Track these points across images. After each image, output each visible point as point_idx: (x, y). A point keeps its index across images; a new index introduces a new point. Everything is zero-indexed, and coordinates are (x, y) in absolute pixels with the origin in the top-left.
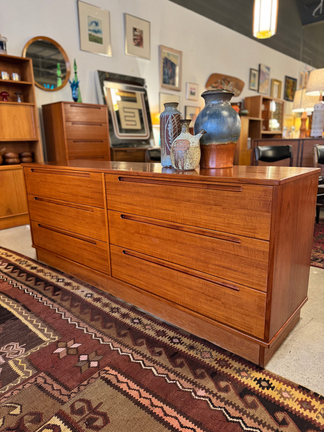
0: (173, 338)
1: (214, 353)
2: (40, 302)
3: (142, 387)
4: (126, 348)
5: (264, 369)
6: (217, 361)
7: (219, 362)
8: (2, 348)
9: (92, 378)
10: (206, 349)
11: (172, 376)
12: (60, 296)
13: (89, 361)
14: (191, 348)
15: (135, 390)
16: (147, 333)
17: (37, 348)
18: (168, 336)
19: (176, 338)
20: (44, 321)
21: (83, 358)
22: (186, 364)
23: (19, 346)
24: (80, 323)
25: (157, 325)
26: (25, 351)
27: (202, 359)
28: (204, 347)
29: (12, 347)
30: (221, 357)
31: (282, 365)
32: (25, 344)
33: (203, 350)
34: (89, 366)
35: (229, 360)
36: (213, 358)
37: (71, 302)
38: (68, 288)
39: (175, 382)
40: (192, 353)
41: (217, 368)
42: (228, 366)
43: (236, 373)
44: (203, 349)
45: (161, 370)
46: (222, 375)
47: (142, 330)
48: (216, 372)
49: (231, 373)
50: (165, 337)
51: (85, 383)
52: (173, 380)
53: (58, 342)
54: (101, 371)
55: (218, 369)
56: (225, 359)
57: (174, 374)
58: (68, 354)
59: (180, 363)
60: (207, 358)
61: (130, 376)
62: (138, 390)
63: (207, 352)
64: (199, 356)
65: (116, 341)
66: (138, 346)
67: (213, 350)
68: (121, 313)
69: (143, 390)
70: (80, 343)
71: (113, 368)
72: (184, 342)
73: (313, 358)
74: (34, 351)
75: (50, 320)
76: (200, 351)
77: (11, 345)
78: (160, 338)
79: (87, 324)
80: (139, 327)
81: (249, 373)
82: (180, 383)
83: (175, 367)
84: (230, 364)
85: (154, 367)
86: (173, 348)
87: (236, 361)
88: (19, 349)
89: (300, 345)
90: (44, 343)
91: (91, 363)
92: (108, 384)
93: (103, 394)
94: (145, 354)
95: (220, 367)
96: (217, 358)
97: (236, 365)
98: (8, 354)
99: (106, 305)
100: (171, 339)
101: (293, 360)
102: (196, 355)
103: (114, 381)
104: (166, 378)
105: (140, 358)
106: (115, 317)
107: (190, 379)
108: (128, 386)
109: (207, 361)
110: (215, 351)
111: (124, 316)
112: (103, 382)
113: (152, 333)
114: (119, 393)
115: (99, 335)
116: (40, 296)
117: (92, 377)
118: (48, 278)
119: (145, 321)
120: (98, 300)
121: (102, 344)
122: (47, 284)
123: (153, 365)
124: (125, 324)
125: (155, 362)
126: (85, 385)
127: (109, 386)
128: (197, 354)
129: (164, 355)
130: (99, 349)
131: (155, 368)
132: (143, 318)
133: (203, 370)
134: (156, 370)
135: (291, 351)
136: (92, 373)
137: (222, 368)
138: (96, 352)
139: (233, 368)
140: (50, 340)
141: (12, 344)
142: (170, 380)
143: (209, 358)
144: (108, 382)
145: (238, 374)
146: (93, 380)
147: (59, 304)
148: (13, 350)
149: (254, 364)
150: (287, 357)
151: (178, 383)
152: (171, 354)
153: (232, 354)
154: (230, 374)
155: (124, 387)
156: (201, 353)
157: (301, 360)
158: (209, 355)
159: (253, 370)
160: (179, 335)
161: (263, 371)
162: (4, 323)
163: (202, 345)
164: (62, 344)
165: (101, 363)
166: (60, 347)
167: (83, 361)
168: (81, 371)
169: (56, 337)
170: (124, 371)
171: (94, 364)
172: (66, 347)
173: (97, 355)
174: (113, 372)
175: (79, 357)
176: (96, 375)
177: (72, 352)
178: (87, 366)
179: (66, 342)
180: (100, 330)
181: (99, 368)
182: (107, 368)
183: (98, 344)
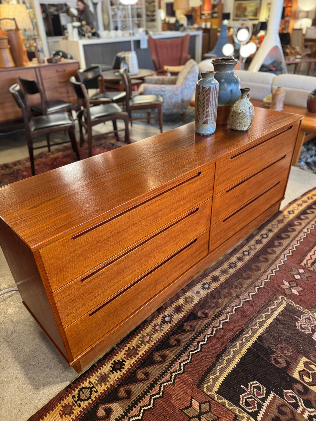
1: (273, 223)
2: (222, 328)
8: (307, 333)
9: (314, 270)
12: (207, 311)
13: (300, 274)
14: (270, 231)
16: (259, 248)
17: (298, 307)
20: (259, 312)
23: (299, 320)
25: (249, 243)
26: (304, 313)
28: (268, 226)
29: (302, 326)
30: (275, 221)
32: (296, 317)
34: (305, 273)
50: (262, 240)
53: (285, 295)
54: (306, 267)
59: (286, 235)
61: (305, 254)
62: (314, 251)
65: (273, 262)
68: (238, 261)
71: (302, 262)
72: (265, 233)
74: (301, 308)
76: (273, 228)
77: (301, 327)
80: (253, 252)
86: (273, 238)
88: (303, 319)
90: (291, 304)
98: (312, 325)
99: (225, 272)
104: (300, 241)
111: (240, 259)
116: (209, 331)
119: (246, 249)
120: (216, 278)
121: (279, 269)
136: (310, 271)
140: (285, 300)
141: (298, 328)
148: (306, 323)
162: (269, 348)
164: (288, 292)
165: (299, 268)
166: (292, 292)
167: (301, 277)
168: (310, 276)
169: (280, 297)
170: (301, 257)
171: (301, 271)
172: (290, 289)
173: (292, 270)
174: (305, 262)
175: (298, 279)
176: (311, 269)
177: (294, 284)
178: (305, 274)
179: (284, 289)
180: (263, 272)
181: (304, 268)
182: (303, 264)
183: (280, 271)
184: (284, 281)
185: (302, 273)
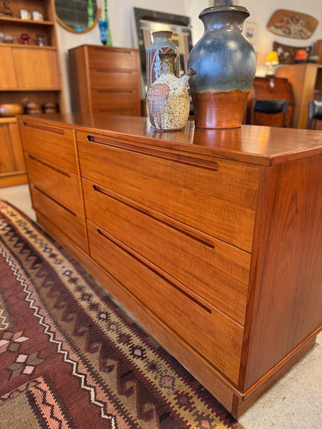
0: (136, 348)
1: (179, 382)
2: (14, 275)
3: (66, 417)
4: (75, 352)
5: (237, 422)
6: (176, 395)
7: (179, 396)
9: (17, 390)
10: (171, 373)
11: (111, 407)
12: (37, 270)
13: (25, 364)
14: (153, 367)
15: (57, 419)
16: (108, 335)
18: (132, 344)
19: (140, 348)
20: (5, 301)
21: (22, 358)
22: (135, 392)
24: (41, 308)
25: (125, 325)
27: (159, 387)
28: (169, 369)
30: (186, 389)
31: (265, 420)
33: (166, 373)
34: (22, 373)
35: (193, 396)
36: (173, 389)
37: (45, 280)
38: (51, 261)
39: (110, 418)
40: (150, 376)
41: (174, 407)
42: (189, 406)
43: (195, 420)
44: (166, 371)
45: (102, 396)
46: (176, 419)
47: (105, 330)
48: (170, 412)
49: (188, 419)
50: (127, 345)
51: (6, 396)
52: (109, 415)
53: (6, 331)
54: (32, 382)
55: (174, 409)
56: (188, 393)
57: (114, 406)
58: (8, 350)
59: (129, 389)
60: (165, 387)
61: (61, 396)
62: (60, 421)
63: (170, 378)
64: (156, 382)
65: (68, 340)
66: (90, 352)
67: (179, 377)
68: (91, 303)
69: (67, 421)
70: (28, 337)
71: (47, 381)
72: (148, 356)
73: (316, 415)
75: (12, 300)
76: (161, 375)
78: (121, 345)
79: (48, 311)
80: (102, 325)
81: (213, 424)
82: (115, 421)
83: (120, 394)
84: (193, 403)
85: (94, 388)
86: (129, 363)
87: (202, 401)
89: (302, 390)
91: (26, 367)
92: (30, 404)
93: (18, 417)
94: (93, 366)
95: (178, 406)
96: (179, 391)
97: (200, 406)
99: (80, 289)
100: (133, 348)
101: (284, 413)
102: (153, 380)
103: (39, 401)
104: (102, 409)
105: (84, 370)
106: (82, 306)
107: (132, 417)
108: (52, 412)
109: (164, 392)
110: (181, 378)
111: (94, 307)
112: (26, 399)
113: (113, 336)
114: (36, 421)
115: (53, 329)
116: (18, 267)
117: (18, 388)
118: (37, 246)
119: (114, 318)
120: (74, 280)
121: (51, 342)
122: (33, 252)
123: (95, 385)
124: (89, 319)
125: (99, 381)
126: (4, 400)
127: (30, 406)
128: (155, 378)
129: (114, 373)
130: (45, 349)
131: (95, 391)
132: (113, 312)
133: (153, 407)
134: (96, 394)
135: (287, 397)
136: (20, 384)
137: (180, 407)
138: (39, 352)
139: (194, 411)
142: (106, 414)
143: (168, 388)
144: (32, 400)
145: (197, 422)
146: (16, 394)
147: (32, 281)
149: (226, 410)
150: (277, 406)
151: (113, 420)
152: (123, 372)
153: (201, 386)
154: (187, 421)
155: (46, 411)
156: (161, 379)
157: (296, 416)
158: (169, 383)
159: (220, 420)
160: (145, 345)
161: (234, 425)
163: (168, 365)
164: (8, 335)
165: (37, 369)
166: (4, 339)
167: (19, 363)
168: (10, 377)
169: (7, 325)
170: (58, 387)
171: (29, 370)
172: (11, 340)
173: (38, 357)
174: (44, 386)
175: (17, 357)
176: (22, 387)
177: (13, 348)
178: (20, 371)
179: (14, 333)
180: (58, 322)
181: (31, 377)
182: (40, 379)
183: (46, 342)
184: (27, 339)
185: (24, 368)
